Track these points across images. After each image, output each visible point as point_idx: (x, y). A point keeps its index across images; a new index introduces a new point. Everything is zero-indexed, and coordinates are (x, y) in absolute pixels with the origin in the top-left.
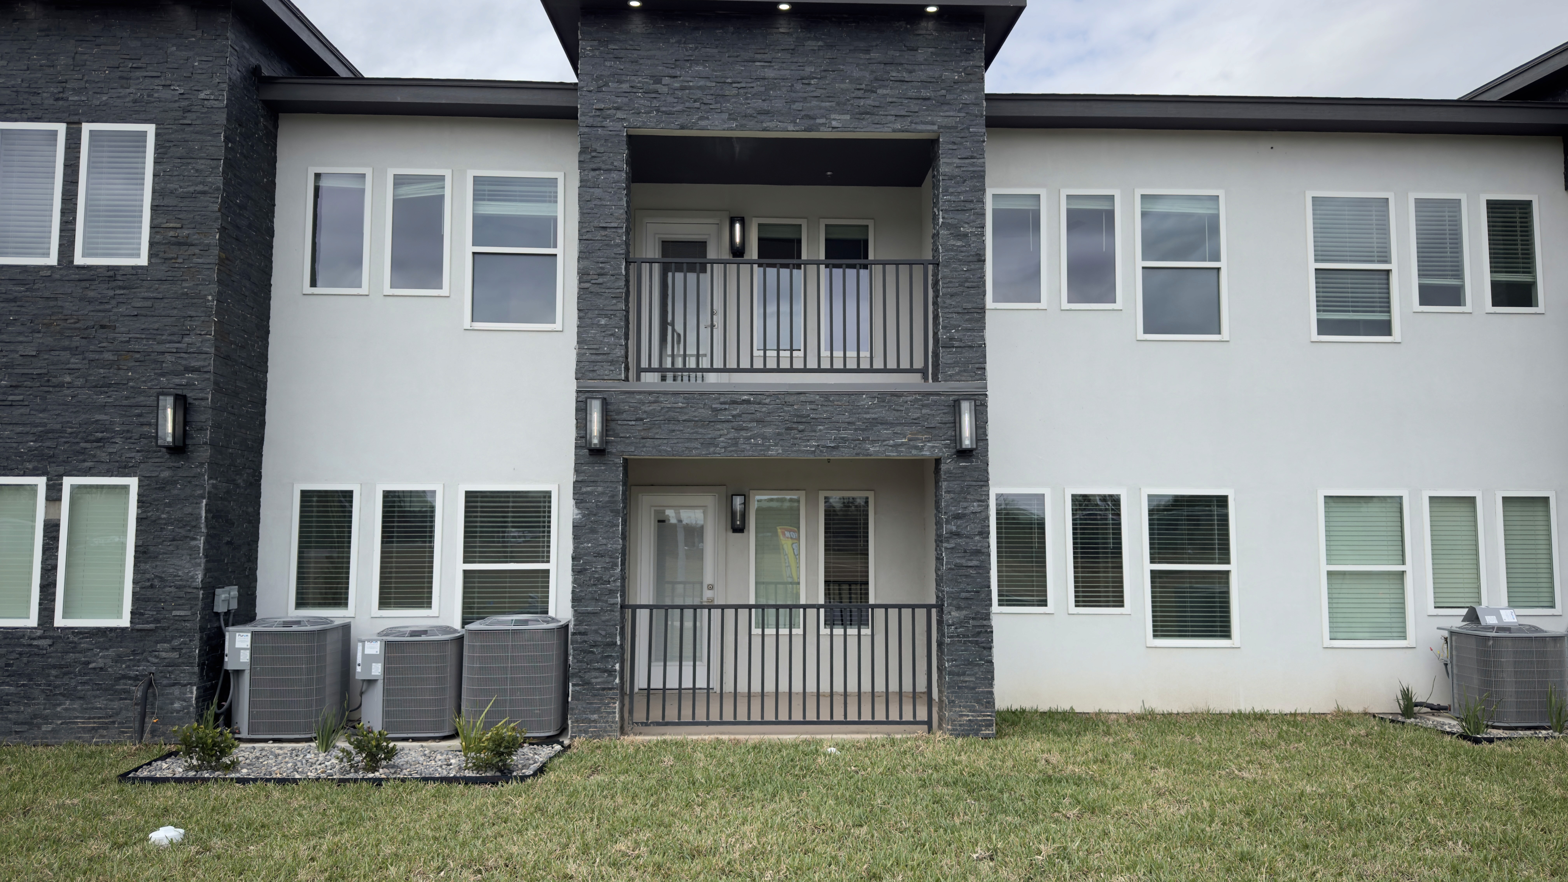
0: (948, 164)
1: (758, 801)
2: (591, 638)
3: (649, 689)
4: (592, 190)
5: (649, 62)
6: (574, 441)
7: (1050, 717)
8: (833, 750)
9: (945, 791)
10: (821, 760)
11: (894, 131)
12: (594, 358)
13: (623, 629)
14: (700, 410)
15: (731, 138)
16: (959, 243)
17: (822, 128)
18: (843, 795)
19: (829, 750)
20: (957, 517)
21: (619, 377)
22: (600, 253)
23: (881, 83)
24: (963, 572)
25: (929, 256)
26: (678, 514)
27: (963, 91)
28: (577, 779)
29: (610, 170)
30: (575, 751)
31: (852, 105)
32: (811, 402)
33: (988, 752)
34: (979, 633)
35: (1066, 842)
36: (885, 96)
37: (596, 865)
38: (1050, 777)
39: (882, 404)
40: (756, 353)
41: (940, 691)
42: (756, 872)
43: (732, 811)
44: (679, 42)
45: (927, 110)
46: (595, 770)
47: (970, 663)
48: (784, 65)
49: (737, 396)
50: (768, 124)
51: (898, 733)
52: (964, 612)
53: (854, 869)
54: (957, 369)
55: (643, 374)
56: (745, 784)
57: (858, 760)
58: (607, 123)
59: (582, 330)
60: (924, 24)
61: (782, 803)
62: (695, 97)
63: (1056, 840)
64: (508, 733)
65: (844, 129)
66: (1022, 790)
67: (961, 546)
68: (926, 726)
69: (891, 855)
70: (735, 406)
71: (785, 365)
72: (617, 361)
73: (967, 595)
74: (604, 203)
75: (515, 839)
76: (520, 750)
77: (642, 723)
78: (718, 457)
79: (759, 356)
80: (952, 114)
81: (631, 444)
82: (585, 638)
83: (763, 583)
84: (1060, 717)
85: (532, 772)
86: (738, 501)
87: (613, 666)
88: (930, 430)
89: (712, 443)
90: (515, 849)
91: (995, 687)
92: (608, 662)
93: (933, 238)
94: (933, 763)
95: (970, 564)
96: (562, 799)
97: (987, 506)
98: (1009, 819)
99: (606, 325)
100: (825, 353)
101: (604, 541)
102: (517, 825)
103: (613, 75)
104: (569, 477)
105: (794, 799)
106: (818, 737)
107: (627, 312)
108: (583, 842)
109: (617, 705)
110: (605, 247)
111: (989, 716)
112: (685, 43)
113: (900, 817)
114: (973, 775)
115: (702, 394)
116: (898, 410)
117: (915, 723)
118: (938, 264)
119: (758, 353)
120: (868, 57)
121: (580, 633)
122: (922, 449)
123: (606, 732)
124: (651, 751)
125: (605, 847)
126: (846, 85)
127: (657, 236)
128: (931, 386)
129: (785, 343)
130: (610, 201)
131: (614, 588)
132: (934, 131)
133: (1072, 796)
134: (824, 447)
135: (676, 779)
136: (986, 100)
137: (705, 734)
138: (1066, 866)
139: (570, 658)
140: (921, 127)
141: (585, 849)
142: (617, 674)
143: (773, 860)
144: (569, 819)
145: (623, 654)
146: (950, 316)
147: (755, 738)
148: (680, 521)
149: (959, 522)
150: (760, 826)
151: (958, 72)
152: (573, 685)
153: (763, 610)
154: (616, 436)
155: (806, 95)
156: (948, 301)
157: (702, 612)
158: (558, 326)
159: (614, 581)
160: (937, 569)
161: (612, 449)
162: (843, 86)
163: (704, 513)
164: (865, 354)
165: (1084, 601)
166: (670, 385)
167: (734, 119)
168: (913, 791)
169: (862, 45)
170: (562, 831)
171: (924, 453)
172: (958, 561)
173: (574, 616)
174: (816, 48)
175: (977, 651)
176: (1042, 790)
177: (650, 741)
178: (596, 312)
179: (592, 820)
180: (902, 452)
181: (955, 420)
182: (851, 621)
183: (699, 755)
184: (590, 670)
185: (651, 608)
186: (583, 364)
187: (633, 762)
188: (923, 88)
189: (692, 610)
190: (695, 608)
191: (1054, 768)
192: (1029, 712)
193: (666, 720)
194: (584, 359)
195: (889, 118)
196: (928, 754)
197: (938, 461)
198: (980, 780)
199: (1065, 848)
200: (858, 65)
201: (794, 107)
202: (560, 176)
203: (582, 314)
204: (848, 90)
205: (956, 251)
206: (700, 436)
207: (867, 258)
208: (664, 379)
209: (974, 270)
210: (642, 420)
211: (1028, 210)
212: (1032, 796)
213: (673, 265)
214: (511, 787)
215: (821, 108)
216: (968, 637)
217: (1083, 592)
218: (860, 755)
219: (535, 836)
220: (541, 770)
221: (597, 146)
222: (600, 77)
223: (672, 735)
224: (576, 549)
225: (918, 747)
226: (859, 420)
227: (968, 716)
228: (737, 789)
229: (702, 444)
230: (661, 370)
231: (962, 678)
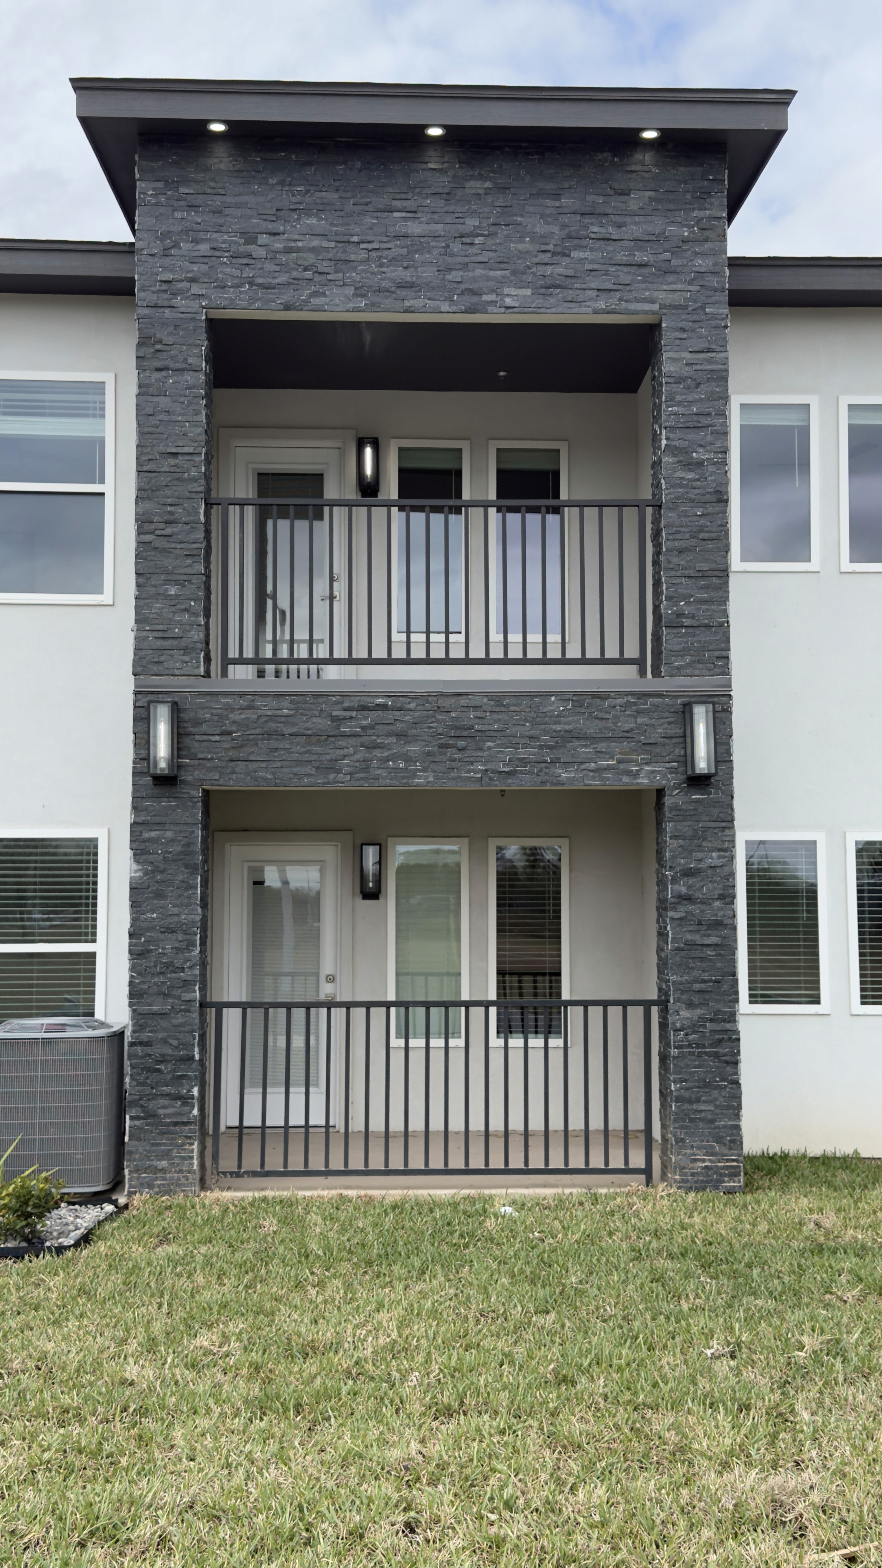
0: (674, 360)
1: (400, 1279)
2: (157, 1050)
3: (241, 1127)
4: (156, 399)
5: (239, 212)
6: (131, 765)
7: (823, 1163)
8: (509, 1210)
9: (669, 1264)
10: (490, 1223)
11: (596, 312)
12: (159, 643)
13: (203, 1037)
14: (315, 720)
15: (359, 323)
16: (690, 476)
17: (490, 308)
18: (522, 1272)
19: (502, 1210)
20: (689, 873)
21: (196, 672)
22: (168, 492)
23: (576, 242)
24: (696, 953)
25: (647, 494)
26: (282, 873)
27: (696, 254)
28: (137, 1251)
29: (183, 370)
30: (135, 1212)
31: (534, 274)
32: (476, 708)
33: (731, 1212)
34: (720, 1041)
35: (841, 1333)
36: (581, 261)
37: (167, 1366)
38: (821, 1245)
39: (579, 709)
40: (395, 637)
41: (664, 1126)
42: (395, 1375)
43: (362, 1294)
44: (282, 183)
45: (644, 281)
46: (164, 1239)
47: (707, 1085)
48: (436, 216)
49: (368, 700)
50: (412, 302)
51: (602, 1186)
52: (699, 1012)
53: (535, 1370)
54: (688, 659)
55: (231, 668)
56: (379, 1256)
57: (544, 1224)
58: (178, 301)
59: (141, 603)
60: (638, 156)
61: (434, 1282)
62: (306, 263)
63: (826, 1329)
64: (37, 1185)
65: (523, 309)
66: (780, 1264)
67: (693, 915)
68: (643, 1176)
69: (589, 1351)
70: (365, 713)
71: (438, 652)
72: (194, 649)
73: (703, 986)
74: (174, 418)
75: (50, 1331)
76: (56, 1211)
77: (232, 1173)
78: (340, 787)
79: (401, 642)
80: (679, 286)
81: (214, 768)
82: (148, 1050)
83: (408, 974)
84: (838, 1164)
85: (72, 1242)
86: (371, 855)
87: (189, 1091)
88: (648, 748)
89: (332, 767)
90: (50, 1346)
91: (743, 1119)
92: (182, 1085)
93: (653, 467)
94: (653, 1227)
95: (707, 941)
96: (117, 1279)
97: (732, 858)
98: (760, 1302)
99: (177, 596)
100: (496, 637)
101: (176, 910)
102: (53, 1313)
103: (186, 232)
104: (124, 817)
105: (451, 1277)
106: (487, 1192)
107: (208, 576)
108: (149, 1336)
109: (195, 1146)
110: (176, 482)
111: (733, 1160)
112: (290, 184)
113: (604, 1302)
114: (710, 1244)
115: (317, 695)
116: (602, 719)
117: (627, 1171)
118: (660, 507)
119: (398, 637)
120: (557, 204)
121: (141, 1044)
122: (636, 775)
123: (178, 1185)
124: (244, 1213)
125: (180, 1343)
126: (526, 245)
127: (251, 466)
128: (651, 683)
129: (437, 622)
130: (182, 415)
131: (189, 978)
132: (654, 313)
133: (850, 1271)
134: (494, 772)
135: (281, 1249)
136: (729, 266)
137: (323, 1189)
138: (838, 1365)
139: (127, 1080)
140: (633, 306)
141: (151, 1346)
142: (195, 1101)
143: (420, 1358)
144: (127, 1306)
145: (203, 1074)
146: (678, 581)
147: (395, 1194)
148: (286, 883)
149: (691, 881)
150: (402, 1313)
151: (687, 226)
152: (132, 1118)
153: (407, 1009)
154: (193, 757)
155: (466, 260)
156: (675, 560)
157: (318, 1014)
158: (106, 597)
159: (191, 968)
160: (660, 950)
161: (187, 776)
162: (521, 246)
163: (322, 872)
164: (554, 638)
165: (874, 997)
166: (270, 683)
167: (363, 296)
168: (623, 1265)
169: (549, 186)
170: (118, 1321)
171: (640, 781)
172: (689, 937)
173: (133, 1018)
174: (481, 192)
175: (717, 1067)
176: (809, 1263)
177: (243, 1199)
178: (163, 577)
179: (160, 1306)
180: (608, 779)
181: (685, 732)
182: (536, 1026)
183: (314, 1217)
184: (155, 1097)
185: (244, 1006)
186: (143, 653)
187: (219, 1227)
188: (638, 250)
189: (303, 1010)
190: (308, 1006)
191: (827, 1234)
192: (795, 1158)
193: (267, 1168)
194: (145, 645)
195: (589, 292)
196: (646, 1215)
197: (660, 793)
198: (720, 1251)
199: (838, 1341)
200: (542, 216)
201: (449, 277)
202: (108, 379)
203: (141, 580)
204: (527, 252)
205: (686, 486)
206: (314, 757)
207: (558, 497)
208: (261, 674)
209: (712, 514)
210: (230, 733)
211: (794, 426)
212: (794, 1272)
213: (275, 508)
214: (43, 1262)
215: (489, 279)
216: (704, 1046)
217: (873, 983)
218: (547, 1216)
219: (79, 1328)
220: (86, 1239)
221: (163, 334)
222: (166, 235)
223: (275, 1190)
224: (134, 921)
225: (631, 1205)
226: (545, 732)
227: (704, 1161)
228: (369, 1263)
229: (317, 768)
230: (258, 661)
231: (695, 1107)
